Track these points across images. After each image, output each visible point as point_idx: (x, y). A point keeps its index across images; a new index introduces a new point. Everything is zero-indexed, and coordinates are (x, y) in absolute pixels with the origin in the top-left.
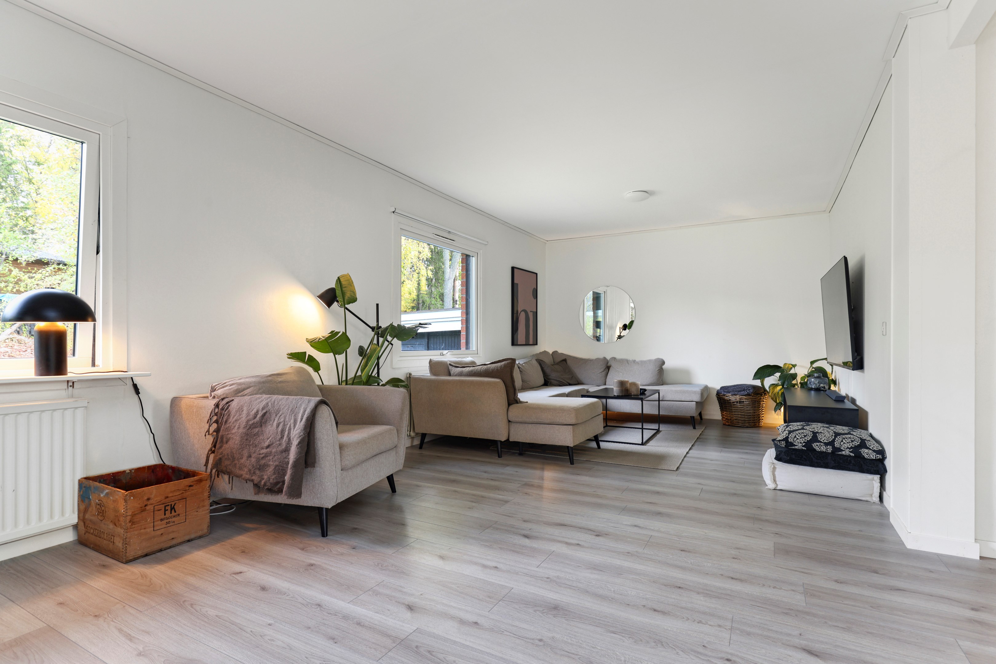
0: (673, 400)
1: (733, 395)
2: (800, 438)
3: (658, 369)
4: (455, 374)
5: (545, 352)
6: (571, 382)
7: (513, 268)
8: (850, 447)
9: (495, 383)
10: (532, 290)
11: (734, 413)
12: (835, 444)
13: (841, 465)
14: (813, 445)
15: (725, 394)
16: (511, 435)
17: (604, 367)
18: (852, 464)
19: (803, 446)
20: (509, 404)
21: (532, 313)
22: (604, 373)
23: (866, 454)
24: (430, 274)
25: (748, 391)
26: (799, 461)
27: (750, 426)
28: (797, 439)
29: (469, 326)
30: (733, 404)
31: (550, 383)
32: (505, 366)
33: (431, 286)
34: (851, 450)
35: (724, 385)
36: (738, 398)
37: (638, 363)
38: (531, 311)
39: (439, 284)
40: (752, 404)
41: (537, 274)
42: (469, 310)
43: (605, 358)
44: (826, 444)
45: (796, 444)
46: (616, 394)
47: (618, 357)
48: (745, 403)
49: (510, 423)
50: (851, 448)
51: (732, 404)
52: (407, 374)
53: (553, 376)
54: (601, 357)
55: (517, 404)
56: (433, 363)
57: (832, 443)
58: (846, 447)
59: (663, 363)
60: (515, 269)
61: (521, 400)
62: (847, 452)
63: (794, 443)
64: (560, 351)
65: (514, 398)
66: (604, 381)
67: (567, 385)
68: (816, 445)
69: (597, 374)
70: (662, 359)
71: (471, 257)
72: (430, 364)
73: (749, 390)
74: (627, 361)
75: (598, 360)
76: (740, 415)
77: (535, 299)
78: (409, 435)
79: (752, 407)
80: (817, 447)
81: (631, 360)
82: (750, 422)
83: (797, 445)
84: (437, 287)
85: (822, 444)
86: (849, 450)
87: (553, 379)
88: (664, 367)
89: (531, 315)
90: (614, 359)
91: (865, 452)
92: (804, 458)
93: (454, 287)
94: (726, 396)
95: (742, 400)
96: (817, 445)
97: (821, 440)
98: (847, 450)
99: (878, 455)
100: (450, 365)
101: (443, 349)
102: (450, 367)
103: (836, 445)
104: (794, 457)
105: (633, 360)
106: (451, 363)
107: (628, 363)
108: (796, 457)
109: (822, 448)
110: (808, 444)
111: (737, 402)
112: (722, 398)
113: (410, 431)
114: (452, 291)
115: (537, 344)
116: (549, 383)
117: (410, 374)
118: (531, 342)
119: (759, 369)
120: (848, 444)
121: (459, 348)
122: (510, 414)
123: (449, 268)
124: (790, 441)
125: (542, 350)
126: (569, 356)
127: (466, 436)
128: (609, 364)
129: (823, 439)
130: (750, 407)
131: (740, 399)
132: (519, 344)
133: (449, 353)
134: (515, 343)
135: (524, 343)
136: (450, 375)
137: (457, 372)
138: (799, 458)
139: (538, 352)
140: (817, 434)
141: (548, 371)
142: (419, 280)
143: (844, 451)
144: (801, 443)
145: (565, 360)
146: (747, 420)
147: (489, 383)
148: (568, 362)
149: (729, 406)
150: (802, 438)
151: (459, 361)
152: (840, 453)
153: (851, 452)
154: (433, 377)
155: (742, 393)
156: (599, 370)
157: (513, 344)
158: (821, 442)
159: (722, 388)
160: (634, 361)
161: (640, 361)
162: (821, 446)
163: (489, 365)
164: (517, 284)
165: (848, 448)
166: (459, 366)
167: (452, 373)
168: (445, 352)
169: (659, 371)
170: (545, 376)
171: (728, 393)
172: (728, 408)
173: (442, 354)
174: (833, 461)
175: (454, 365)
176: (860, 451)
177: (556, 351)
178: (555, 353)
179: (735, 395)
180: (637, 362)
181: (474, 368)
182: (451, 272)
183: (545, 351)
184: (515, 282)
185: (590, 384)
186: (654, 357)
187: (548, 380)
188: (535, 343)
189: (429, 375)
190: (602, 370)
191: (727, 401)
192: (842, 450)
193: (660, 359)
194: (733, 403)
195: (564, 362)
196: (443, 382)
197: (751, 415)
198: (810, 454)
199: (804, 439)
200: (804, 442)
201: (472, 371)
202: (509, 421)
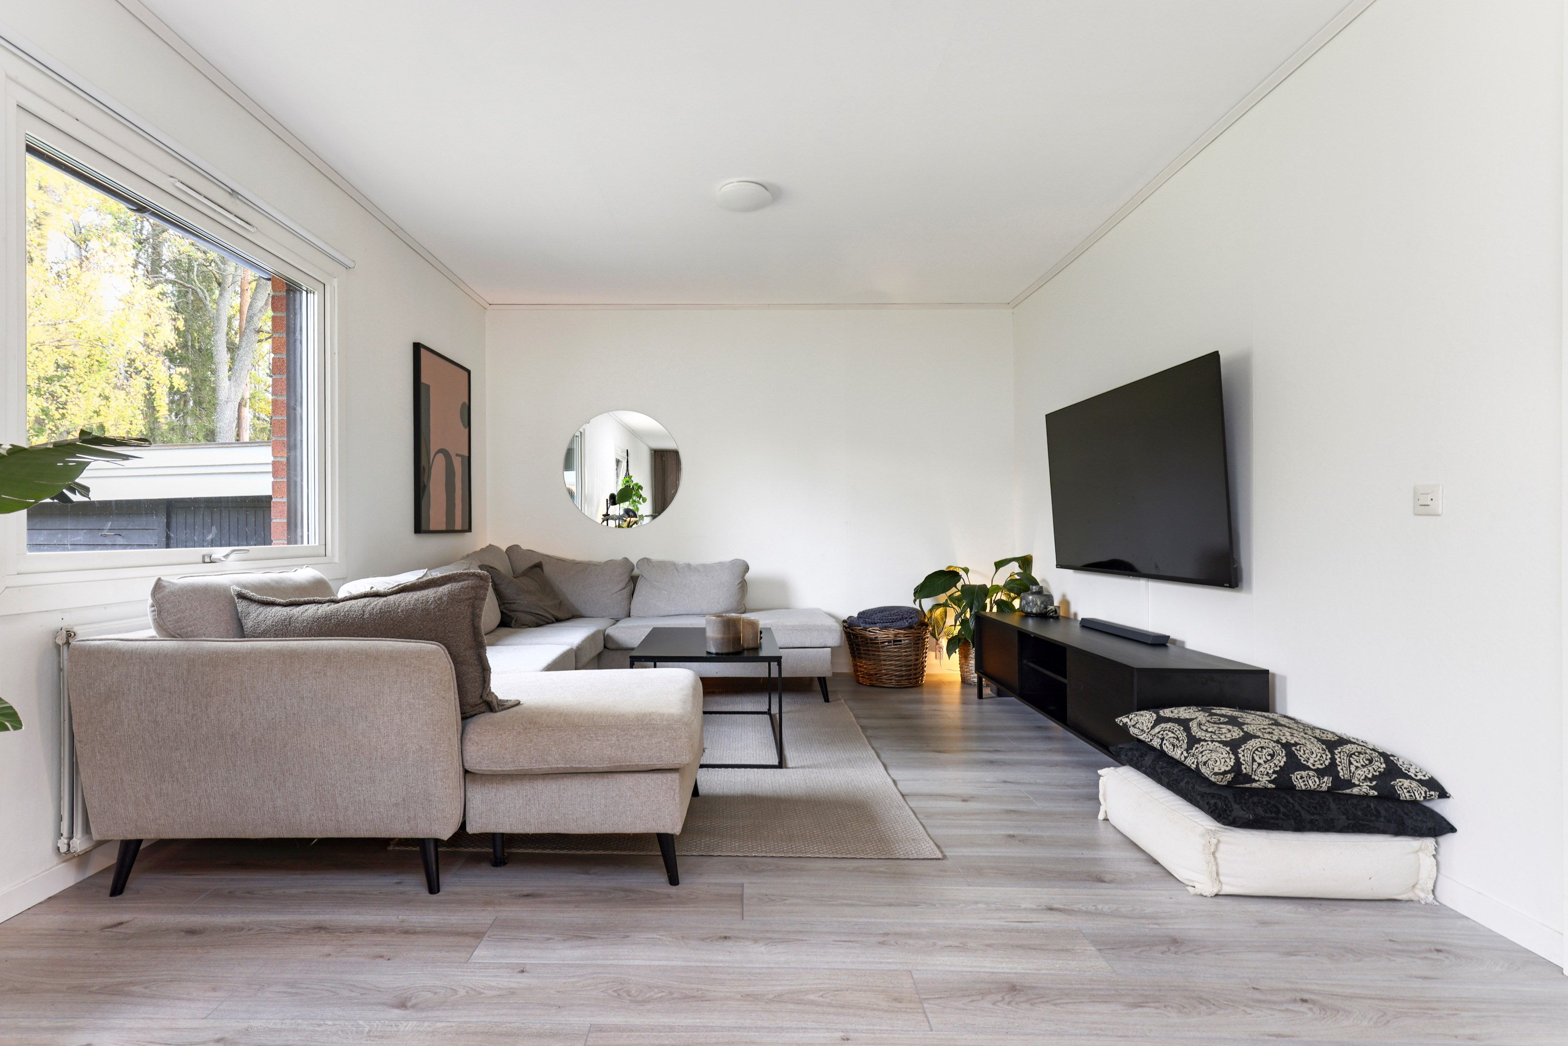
0: (788, 646)
1: (881, 629)
2: (1265, 762)
3: (738, 583)
4: (263, 627)
5: (491, 549)
6: (560, 615)
7: (417, 348)
8: (1370, 776)
9: (419, 655)
10: (460, 405)
11: (883, 663)
12: (1339, 772)
13: (1361, 822)
14: (1293, 777)
15: (868, 626)
16: (470, 814)
17: (626, 578)
18: (1382, 819)
19: (1270, 782)
20: (466, 716)
21: (459, 459)
22: (627, 591)
23: (1405, 791)
24: (180, 384)
25: (910, 620)
26: (1273, 821)
27: (910, 685)
28: (1259, 764)
29: (299, 479)
30: (882, 645)
31: (516, 621)
32: (453, 597)
33: (186, 414)
34: (1374, 783)
35: (861, 611)
36: (891, 633)
37: (699, 570)
38: (457, 455)
39: (203, 412)
40: (914, 644)
41: (469, 372)
42: (299, 437)
43: (626, 560)
44: (1321, 773)
45: (1257, 778)
46: (713, 650)
47: (655, 557)
48: (903, 642)
49: (467, 775)
50: (1374, 778)
51: (880, 646)
52: (56, 633)
53: (523, 602)
54: (619, 557)
55: (493, 715)
56: (172, 593)
57: (1331, 769)
58: (1363, 777)
59: (747, 569)
60: (423, 351)
61: (499, 698)
62: (1365, 789)
63: (1253, 777)
64: (524, 546)
65: (481, 697)
66: (626, 608)
67: (553, 623)
68: (1299, 777)
69: (612, 594)
70: (744, 561)
71: (304, 293)
72: (158, 596)
73: (911, 618)
74: (674, 565)
75: (610, 563)
76: (895, 665)
77: (465, 428)
78: (63, 849)
79: (914, 650)
80: (1301, 781)
81: (680, 563)
82: (910, 677)
83: (1259, 781)
84: (198, 417)
85: (1311, 773)
86: (1369, 784)
87: (523, 611)
88: (748, 576)
89: (457, 464)
90: (646, 561)
91: (1405, 785)
92: (1284, 814)
93: (239, 418)
94: (869, 631)
95: (900, 637)
96: (1302, 777)
97: (1309, 764)
98: (1365, 784)
99: (1432, 793)
100: (241, 596)
101: (212, 544)
102: (241, 605)
103: (1341, 774)
104: (1260, 811)
105: (685, 564)
106: (244, 591)
107: (677, 570)
108: (1265, 811)
109: (1310, 782)
110: (1283, 778)
111: (889, 642)
112: (860, 634)
113: (71, 837)
114: (235, 425)
115: (469, 530)
116: (513, 622)
117: (70, 635)
118: (458, 526)
119: (926, 578)
120: (1365, 769)
121: (266, 540)
122: (471, 750)
123: (227, 379)
124: (1244, 771)
125: (484, 545)
126: (547, 556)
127: (305, 835)
128: (636, 572)
129: (1311, 761)
130: (911, 649)
131: (896, 635)
132: (431, 529)
133: (233, 556)
134: (424, 528)
135: (444, 528)
136: (241, 633)
137: (269, 623)
138: (1274, 815)
139: (478, 549)
140: (1293, 748)
141: (509, 591)
142: (151, 394)
143: (1359, 785)
144: (1268, 774)
145: (539, 566)
146: (905, 675)
147: (394, 657)
148: (546, 568)
149: (874, 649)
150: (1268, 760)
151: (273, 580)
152: (1348, 791)
153: (1371, 788)
154: (170, 645)
155: (898, 623)
156: (616, 585)
157: (419, 527)
158: (1309, 768)
159: (862, 615)
160: (689, 566)
161: (701, 565)
162: (1310, 778)
163: (392, 598)
164: (428, 387)
165: (1366, 779)
166: (279, 600)
167: (249, 623)
168: (219, 552)
169: (740, 585)
170: (503, 604)
171: (872, 625)
172: (871, 653)
173: (207, 560)
174: (1344, 814)
175: (258, 597)
176: (1393, 786)
177: (517, 546)
178: (513, 550)
179: (886, 628)
180: (695, 568)
181: (336, 606)
182: (233, 389)
183: (490, 545)
184: (422, 381)
185: (597, 617)
186: (728, 557)
187: (511, 614)
188: (467, 528)
189: (152, 632)
190: (622, 585)
191: (871, 639)
192: (1355, 785)
193: (740, 560)
194: (881, 643)
195: (538, 569)
196: (215, 660)
197: (911, 666)
198: (1291, 801)
199: (1273, 765)
200: (1274, 772)
201: (327, 618)
202: (466, 772)
